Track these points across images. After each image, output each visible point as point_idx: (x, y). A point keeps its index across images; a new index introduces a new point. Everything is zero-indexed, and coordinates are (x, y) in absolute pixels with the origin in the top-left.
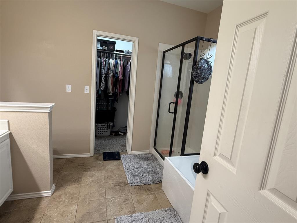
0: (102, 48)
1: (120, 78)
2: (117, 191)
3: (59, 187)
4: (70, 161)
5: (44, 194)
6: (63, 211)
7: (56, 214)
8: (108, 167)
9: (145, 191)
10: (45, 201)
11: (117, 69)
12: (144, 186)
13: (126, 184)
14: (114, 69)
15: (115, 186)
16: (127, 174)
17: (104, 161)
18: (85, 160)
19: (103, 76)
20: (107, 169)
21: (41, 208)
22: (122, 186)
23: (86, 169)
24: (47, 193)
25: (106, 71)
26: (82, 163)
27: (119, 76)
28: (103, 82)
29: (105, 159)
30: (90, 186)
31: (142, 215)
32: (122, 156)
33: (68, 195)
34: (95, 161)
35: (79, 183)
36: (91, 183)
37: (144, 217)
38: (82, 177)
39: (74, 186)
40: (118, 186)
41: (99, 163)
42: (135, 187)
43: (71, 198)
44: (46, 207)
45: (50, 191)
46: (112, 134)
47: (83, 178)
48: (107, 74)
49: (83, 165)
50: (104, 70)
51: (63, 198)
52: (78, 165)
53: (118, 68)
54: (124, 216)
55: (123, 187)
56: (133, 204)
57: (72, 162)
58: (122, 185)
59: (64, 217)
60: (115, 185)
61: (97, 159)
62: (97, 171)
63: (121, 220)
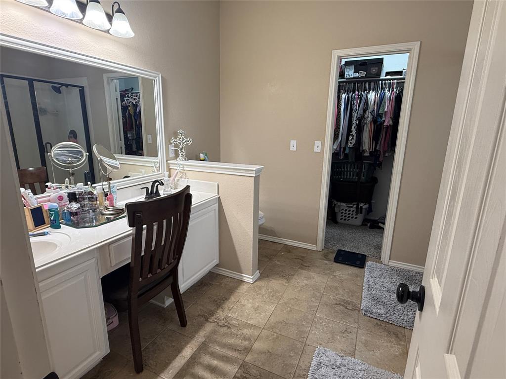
0: (356, 75)
1: (385, 124)
2: (336, 312)
3: (264, 277)
4: (288, 249)
5: (245, 278)
6: (258, 306)
7: (250, 305)
8: (337, 274)
9: (387, 333)
10: (245, 287)
11: (381, 108)
12: (390, 325)
13: (357, 309)
14: (376, 108)
15: (336, 304)
16: (365, 293)
17: (335, 263)
18: (307, 253)
19: (355, 122)
20: (335, 276)
21: (238, 292)
22: (348, 309)
23: (304, 266)
24: (248, 278)
25: (361, 115)
26: (301, 256)
27: (384, 121)
28: (354, 132)
29: (336, 260)
30: (301, 290)
31: (363, 366)
32: (368, 263)
33: (269, 290)
34: (321, 259)
35: (288, 280)
36: (303, 286)
37: (364, 370)
38: (294, 274)
39: (280, 282)
40: (342, 307)
41: (326, 264)
42: (372, 319)
43: (271, 294)
44: (243, 294)
45: (252, 277)
46: (366, 225)
47: (296, 276)
48: (361, 119)
49: (302, 259)
50: (357, 113)
51: (263, 291)
52: (295, 257)
53: (384, 106)
54: (331, 351)
55: (350, 311)
56: (355, 342)
57: (290, 252)
58: (350, 307)
59: (257, 314)
60: (338, 303)
61: (326, 256)
62: (319, 273)
63: (323, 354)
